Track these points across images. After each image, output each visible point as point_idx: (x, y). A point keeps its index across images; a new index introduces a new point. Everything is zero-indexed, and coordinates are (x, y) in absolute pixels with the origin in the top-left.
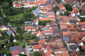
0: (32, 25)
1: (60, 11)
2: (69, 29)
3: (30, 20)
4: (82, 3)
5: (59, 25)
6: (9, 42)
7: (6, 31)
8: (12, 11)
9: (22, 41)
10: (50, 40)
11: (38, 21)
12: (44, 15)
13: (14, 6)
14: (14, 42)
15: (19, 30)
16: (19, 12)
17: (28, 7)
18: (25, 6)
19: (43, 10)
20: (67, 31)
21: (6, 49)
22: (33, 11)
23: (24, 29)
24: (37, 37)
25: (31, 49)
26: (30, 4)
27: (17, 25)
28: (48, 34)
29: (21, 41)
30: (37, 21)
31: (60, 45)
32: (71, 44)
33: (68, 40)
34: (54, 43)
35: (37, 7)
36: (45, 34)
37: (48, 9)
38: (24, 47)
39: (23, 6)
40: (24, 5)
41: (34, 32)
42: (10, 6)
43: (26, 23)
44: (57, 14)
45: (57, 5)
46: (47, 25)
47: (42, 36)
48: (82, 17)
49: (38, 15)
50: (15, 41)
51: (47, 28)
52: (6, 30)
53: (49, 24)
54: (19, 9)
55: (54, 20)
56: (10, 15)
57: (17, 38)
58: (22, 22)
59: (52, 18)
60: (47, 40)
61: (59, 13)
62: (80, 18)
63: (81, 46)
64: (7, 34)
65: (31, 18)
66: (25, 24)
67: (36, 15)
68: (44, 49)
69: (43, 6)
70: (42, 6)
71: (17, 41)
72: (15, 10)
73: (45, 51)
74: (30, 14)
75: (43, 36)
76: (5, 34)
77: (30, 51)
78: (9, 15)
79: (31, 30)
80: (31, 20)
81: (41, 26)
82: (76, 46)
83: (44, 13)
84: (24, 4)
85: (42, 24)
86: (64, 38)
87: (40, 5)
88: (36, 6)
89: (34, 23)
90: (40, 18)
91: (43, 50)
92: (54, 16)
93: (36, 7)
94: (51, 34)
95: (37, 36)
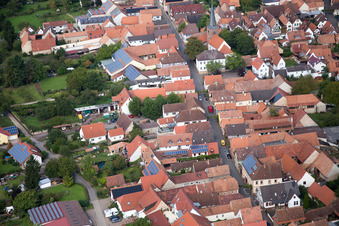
0: (106, 119)
1: (211, 56)
2: (251, 126)
3: (96, 100)
4: (289, 24)
5: (211, 110)
6: (23, 189)
7: (5, 147)
8: (22, 66)
9: (74, 183)
10: (183, 172)
11: (128, 102)
12: (151, 77)
13: (26, 48)
14: (42, 187)
15: (58, 140)
16: (49, 71)
17: (82, 48)
18: (70, 45)
19: (142, 57)
20: (245, 134)
21: (15, 218)
22: (104, 64)
23: (76, 136)
24: (132, 163)
25: (114, 210)
26: (91, 38)
27: (47, 123)
28: (175, 148)
29: (69, 181)
30: (123, 100)
31: (224, 188)
32: (266, 182)
33: (255, 168)
34: (202, 182)
35: (119, 48)
36: (162, 149)
37: (161, 52)
38: (85, 205)
39: (64, 46)
40: (63, 42)
41: (118, 145)
42: (10, 50)
43: (80, 113)
44: (199, 70)
45: (195, 35)
46: (165, 115)
47: (152, 156)
48: (297, 74)
49: (126, 79)
50: (45, 184)
51: (165, 125)
52: (7, 142)
53: (174, 111)
54: (46, 60)
55: (189, 92)
56: (13, 84)
57: (53, 172)
58: (64, 110)
59: (181, 85)
60: (170, 171)
61: (208, 66)
62: (290, 80)
63: (306, 186)
64: (12, 161)
65: (100, 90)
66: (80, 116)
67: (118, 79)
68: (167, 207)
69: (142, 43)
70: (138, 43)
71: (55, 183)
72: (32, 63)
73: (172, 216)
74: (96, 75)
75: (155, 158)
76: (4, 157)
77: (111, 218)
78: (8, 86)
79: (104, 138)
80: (99, 98)
81: (142, 121)
82: (287, 189)
83: (147, 68)
84: (64, 36)
85: (147, 110)
86: (238, 160)
87: (131, 39)
88: (114, 43)
89: (112, 108)
90: (135, 87)
91: (161, 211)
92: (189, 78)
93: (112, 46)
94: (183, 147)
95: (133, 158)
